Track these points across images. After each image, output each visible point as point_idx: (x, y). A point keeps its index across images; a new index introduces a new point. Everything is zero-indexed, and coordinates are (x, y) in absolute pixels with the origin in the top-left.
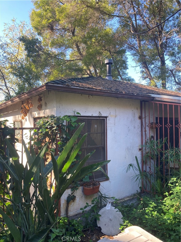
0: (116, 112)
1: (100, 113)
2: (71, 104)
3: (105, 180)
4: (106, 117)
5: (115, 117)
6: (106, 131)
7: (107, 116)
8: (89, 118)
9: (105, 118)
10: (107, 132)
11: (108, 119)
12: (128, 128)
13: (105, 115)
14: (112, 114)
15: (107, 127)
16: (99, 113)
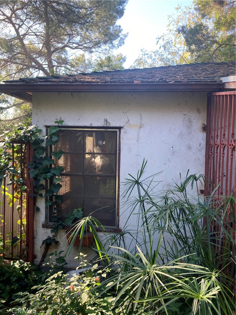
0: (141, 119)
1: (107, 121)
2: (54, 109)
3: (112, 230)
4: (120, 128)
5: (140, 127)
6: (118, 152)
7: (122, 126)
8: (84, 129)
9: (118, 130)
10: (120, 153)
11: (122, 131)
12: (172, 149)
13: (118, 125)
14: (131, 122)
15: (120, 144)
16: (105, 122)
